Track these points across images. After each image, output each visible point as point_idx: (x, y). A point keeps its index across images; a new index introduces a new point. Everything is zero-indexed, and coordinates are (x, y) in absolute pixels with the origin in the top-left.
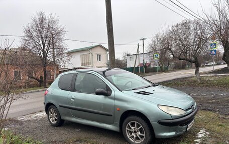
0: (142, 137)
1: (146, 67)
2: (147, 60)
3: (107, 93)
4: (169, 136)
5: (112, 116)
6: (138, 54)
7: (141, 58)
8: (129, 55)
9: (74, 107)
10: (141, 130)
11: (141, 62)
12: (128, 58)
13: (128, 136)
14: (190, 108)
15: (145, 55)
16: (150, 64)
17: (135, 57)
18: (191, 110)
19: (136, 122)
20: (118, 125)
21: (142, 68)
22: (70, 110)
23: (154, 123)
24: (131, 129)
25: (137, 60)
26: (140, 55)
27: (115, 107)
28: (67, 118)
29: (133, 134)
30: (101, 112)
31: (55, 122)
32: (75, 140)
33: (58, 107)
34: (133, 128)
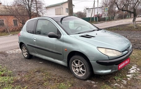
0: (84, 72)
1: (99, 17)
2: (100, 13)
3: (57, 36)
4: (105, 73)
5: (61, 54)
6: (94, 8)
8: (88, 9)
9: (36, 46)
10: (83, 67)
11: (96, 14)
12: (87, 11)
13: (74, 71)
14: (126, 50)
15: (99, 8)
16: (102, 15)
17: (92, 10)
19: (79, 61)
20: (66, 62)
21: (96, 18)
22: (34, 48)
23: (93, 62)
24: (75, 65)
25: (93, 12)
26: (95, 9)
27: (63, 48)
28: (33, 54)
29: (77, 69)
30: (54, 51)
31: (27, 56)
32: (36, 70)
33: (27, 46)
34: (77, 65)
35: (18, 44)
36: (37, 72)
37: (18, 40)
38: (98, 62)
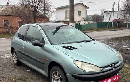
1: (119, 22)
2: (121, 17)
5: (43, 64)
6: (113, 12)
7: (116, 14)
8: (106, 12)
9: (24, 53)
11: (115, 18)
12: (105, 14)
14: (109, 66)
15: (119, 12)
16: (123, 21)
17: (110, 13)
18: (110, 68)
19: (58, 72)
20: (47, 72)
21: (115, 23)
22: (22, 55)
25: (112, 16)
26: (114, 13)
28: (21, 61)
30: (38, 60)
31: (16, 62)
33: (16, 51)
34: (56, 76)
35: (10, 49)
36: (19, 79)
37: (10, 44)
38: (73, 76)
